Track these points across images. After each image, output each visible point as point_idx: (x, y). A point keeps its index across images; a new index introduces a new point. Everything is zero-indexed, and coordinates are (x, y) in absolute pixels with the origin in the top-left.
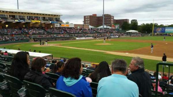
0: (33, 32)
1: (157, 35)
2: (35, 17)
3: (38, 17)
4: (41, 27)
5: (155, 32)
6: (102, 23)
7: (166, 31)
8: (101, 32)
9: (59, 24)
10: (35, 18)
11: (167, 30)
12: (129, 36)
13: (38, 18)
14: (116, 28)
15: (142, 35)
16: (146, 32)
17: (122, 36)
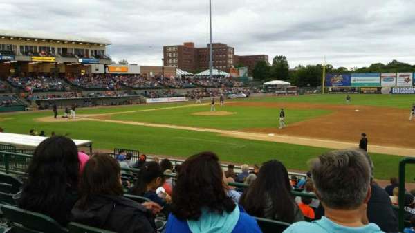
0: (36, 86)
1: (334, 91)
2: (40, 48)
3: (49, 48)
4: (56, 73)
5: (328, 84)
6: (208, 63)
7: (352, 82)
8: (206, 84)
9: (103, 66)
10: (40, 51)
11: (356, 80)
12: (270, 94)
13: (48, 52)
14: (241, 75)
15: (298, 91)
16: (309, 85)
17: (255, 95)
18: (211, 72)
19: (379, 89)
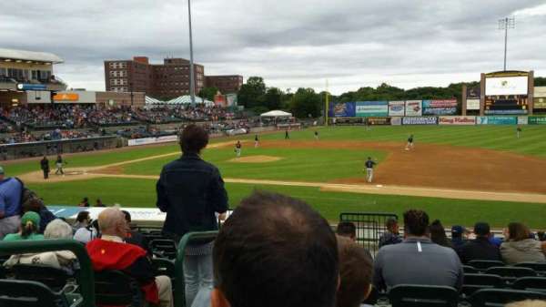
1: (338, 122)
5: (331, 114)
7: (357, 111)
8: (191, 117)
11: (362, 109)
12: (271, 128)
14: (230, 103)
15: (302, 124)
16: (310, 115)
17: (256, 130)
18: (193, 99)
19: (389, 120)
